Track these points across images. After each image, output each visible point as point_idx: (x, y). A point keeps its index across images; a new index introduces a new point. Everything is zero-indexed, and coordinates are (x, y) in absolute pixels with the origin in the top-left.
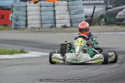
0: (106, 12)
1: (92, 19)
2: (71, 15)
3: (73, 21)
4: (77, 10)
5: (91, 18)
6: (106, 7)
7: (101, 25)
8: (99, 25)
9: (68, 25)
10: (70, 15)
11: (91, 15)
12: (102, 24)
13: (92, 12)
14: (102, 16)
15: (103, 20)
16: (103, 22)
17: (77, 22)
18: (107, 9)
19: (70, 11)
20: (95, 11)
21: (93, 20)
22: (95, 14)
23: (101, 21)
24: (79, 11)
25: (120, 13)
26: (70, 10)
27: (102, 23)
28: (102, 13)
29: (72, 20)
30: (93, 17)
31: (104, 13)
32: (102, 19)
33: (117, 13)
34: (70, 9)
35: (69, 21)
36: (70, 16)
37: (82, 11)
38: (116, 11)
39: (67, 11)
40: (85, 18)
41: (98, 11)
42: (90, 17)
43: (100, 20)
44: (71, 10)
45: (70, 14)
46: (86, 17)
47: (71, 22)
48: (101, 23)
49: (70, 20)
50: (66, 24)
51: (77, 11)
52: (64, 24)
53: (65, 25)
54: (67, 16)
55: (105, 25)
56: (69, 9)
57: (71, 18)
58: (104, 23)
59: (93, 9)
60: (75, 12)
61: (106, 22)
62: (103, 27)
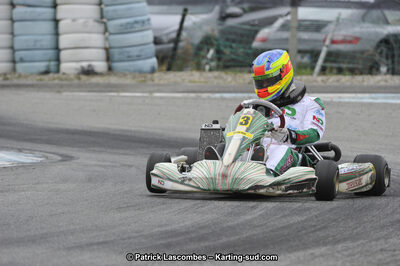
0: (220, 27)
1: (175, 49)
2: (111, 34)
3: (115, 53)
4: (128, 20)
5: (172, 45)
6: (221, 12)
7: (204, 70)
8: (199, 67)
9: (100, 66)
10: (107, 34)
11: (174, 35)
12: (207, 67)
13: (177, 27)
14: (207, 41)
15: (212, 52)
16: (212, 60)
17: (129, 57)
18: (224, 17)
19: (105, 23)
20: (186, 24)
21: (179, 51)
22: (184, 34)
23: (204, 57)
24: (136, 22)
25: (264, 33)
26: (105, 20)
27: (207, 64)
28: (207, 29)
29: (111, 50)
30: (181, 44)
31: (213, 30)
32: (208, 51)
33: (257, 32)
34: (105, 14)
35: (102, 53)
36: (107, 39)
37: (143, 22)
38: (253, 25)
39: (97, 21)
40: (152, 45)
41: (194, 23)
42: (169, 42)
43: (202, 53)
44: (109, 20)
45: (106, 30)
46: (157, 41)
47: (108, 59)
48: (204, 61)
49: (107, 50)
50: (94, 63)
51: (128, 24)
52: (85, 64)
53: (90, 66)
54: (97, 39)
55: (218, 68)
56: (102, 17)
57: (107, 46)
58: (213, 64)
59: (178, 18)
60: (121, 25)
61: (219, 59)
62: (210, 75)
